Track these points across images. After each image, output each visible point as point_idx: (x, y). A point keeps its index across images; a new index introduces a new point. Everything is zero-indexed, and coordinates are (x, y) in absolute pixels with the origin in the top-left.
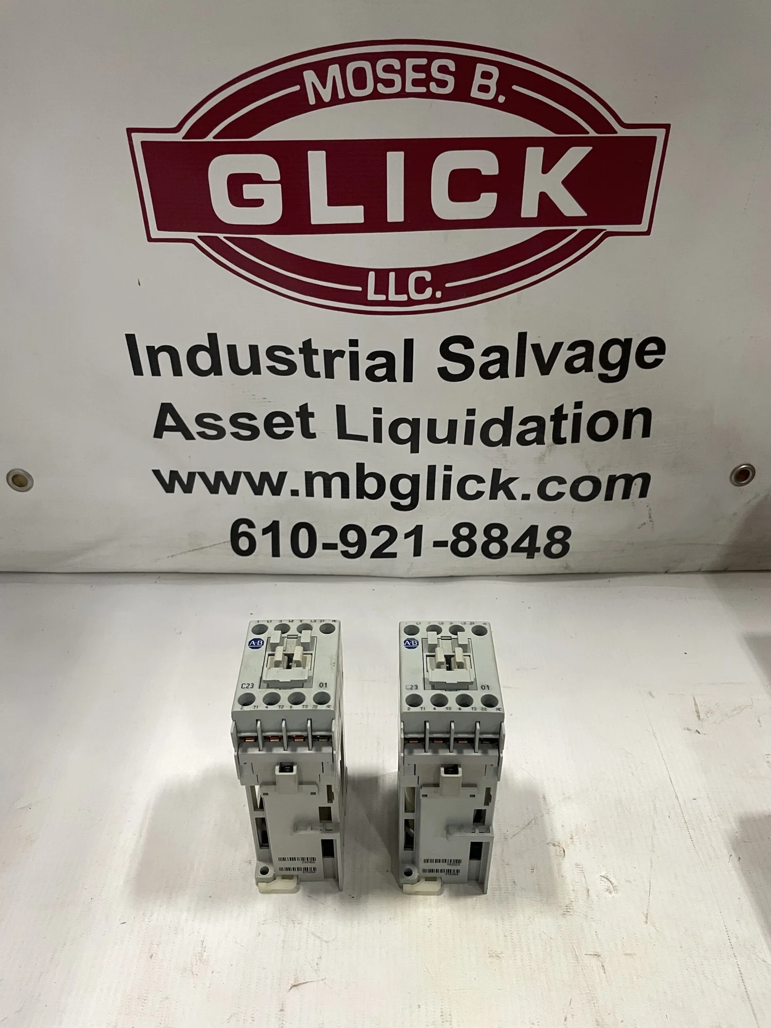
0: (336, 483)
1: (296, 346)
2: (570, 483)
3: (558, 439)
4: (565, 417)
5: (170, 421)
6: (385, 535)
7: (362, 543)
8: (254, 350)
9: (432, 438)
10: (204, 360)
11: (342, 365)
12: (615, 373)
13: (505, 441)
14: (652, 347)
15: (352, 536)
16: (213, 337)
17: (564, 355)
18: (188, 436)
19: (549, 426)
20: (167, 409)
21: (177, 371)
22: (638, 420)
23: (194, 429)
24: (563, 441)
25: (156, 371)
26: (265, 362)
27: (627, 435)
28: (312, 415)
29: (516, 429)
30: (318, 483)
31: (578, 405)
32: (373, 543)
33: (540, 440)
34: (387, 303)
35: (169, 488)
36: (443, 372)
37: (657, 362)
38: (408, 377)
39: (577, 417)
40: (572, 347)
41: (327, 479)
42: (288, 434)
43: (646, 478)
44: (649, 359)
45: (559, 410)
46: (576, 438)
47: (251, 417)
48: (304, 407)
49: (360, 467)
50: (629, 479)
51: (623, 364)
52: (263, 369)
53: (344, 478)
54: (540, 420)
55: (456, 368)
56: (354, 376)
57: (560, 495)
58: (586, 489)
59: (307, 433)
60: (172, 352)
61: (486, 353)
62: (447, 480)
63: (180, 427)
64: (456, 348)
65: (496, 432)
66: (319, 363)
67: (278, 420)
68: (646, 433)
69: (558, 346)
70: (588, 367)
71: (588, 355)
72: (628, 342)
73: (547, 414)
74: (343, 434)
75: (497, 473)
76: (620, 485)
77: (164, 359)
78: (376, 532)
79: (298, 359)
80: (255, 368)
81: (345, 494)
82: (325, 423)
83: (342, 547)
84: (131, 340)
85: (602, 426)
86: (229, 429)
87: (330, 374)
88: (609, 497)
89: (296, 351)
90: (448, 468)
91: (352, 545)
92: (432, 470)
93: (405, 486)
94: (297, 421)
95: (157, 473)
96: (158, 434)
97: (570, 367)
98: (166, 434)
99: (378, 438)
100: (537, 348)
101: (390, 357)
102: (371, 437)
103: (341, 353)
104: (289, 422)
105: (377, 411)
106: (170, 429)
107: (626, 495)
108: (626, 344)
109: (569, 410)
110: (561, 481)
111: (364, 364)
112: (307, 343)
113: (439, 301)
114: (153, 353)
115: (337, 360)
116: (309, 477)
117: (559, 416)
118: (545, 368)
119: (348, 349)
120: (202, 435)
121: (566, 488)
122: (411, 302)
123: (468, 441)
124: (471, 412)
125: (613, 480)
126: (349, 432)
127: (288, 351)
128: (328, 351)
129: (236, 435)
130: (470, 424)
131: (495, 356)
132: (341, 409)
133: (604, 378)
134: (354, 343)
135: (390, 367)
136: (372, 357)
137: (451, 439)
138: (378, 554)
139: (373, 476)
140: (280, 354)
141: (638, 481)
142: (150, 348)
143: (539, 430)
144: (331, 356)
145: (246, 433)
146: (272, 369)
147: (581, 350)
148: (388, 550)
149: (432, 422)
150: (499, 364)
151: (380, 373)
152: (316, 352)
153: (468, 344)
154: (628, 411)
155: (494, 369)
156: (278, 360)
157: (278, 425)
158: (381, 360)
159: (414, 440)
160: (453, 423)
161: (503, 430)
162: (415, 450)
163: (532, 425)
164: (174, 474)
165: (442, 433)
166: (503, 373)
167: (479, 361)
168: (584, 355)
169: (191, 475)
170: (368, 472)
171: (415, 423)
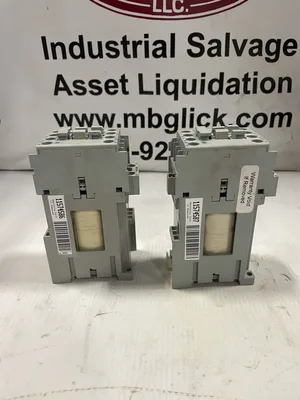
0: (139, 119)
1: (119, 40)
2: (252, 117)
3: (246, 92)
4: (249, 80)
5: (61, 85)
6: (162, 147)
7: (150, 151)
8: (100, 44)
9: (185, 92)
10: (77, 50)
11: (141, 49)
12: (273, 57)
13: (220, 91)
14: (291, 44)
15: (146, 148)
16: (81, 37)
17: (248, 46)
18: (70, 93)
19: (242, 84)
20: (60, 78)
21: (65, 57)
22: (285, 83)
23: (72, 89)
24: (249, 92)
25: (55, 57)
26: (105, 51)
27: (280, 91)
28: (127, 81)
29: (226, 85)
30: (130, 119)
31: (256, 73)
32: (156, 151)
33: (237, 92)
34: (162, 14)
35: (61, 125)
36: (189, 52)
37: (294, 53)
38: (173, 55)
39: (255, 80)
40: (252, 42)
41: (134, 117)
42: (116, 92)
43: (290, 115)
44: (290, 51)
45: (247, 75)
46: (255, 92)
47: (99, 82)
48: (123, 76)
49: (150, 110)
50: (281, 116)
51: (277, 52)
52: (104, 55)
53: (142, 116)
54: (236, 80)
55: (196, 50)
56: (147, 56)
57: (247, 124)
58: (260, 121)
59: (125, 92)
60: (62, 45)
61: (210, 43)
62: (192, 116)
63: (66, 88)
64: (196, 39)
65: (216, 87)
66: (130, 48)
67: (111, 84)
68: (289, 90)
69: (245, 41)
70: (260, 53)
71: (260, 47)
72: (279, 41)
73: (241, 78)
74: (142, 92)
75: (216, 111)
76: (277, 118)
77: (58, 49)
78: (157, 145)
79: (120, 48)
80: (100, 55)
81: (143, 126)
82: (132, 85)
83: (141, 154)
84: (44, 39)
85: (268, 85)
86: (89, 89)
87: (135, 56)
88: (272, 126)
89: (119, 43)
90: (192, 109)
91: (146, 153)
92: (184, 110)
93: (171, 121)
94: (120, 84)
95: (56, 115)
96: (56, 93)
97: (251, 52)
98: (59, 92)
100: (235, 41)
101: (163, 43)
102: (155, 92)
103: (140, 42)
104: (116, 86)
105: (158, 75)
106: (61, 89)
107: (280, 125)
108: (278, 42)
109: (251, 76)
110: (248, 116)
111: (152, 48)
112: (125, 38)
113: (187, 14)
114: (54, 46)
115: (139, 46)
116: (126, 117)
117: (246, 79)
118: (239, 53)
119: (144, 40)
120: (76, 92)
121: (250, 120)
122: (174, 14)
123: (202, 92)
124: (203, 75)
125: (273, 115)
126: (145, 89)
127: (116, 44)
128: (134, 42)
129: (92, 92)
130: (203, 82)
131: (215, 44)
132: (140, 76)
133: (268, 60)
134: (146, 36)
135: (164, 49)
136: (155, 43)
137: (194, 91)
138: (159, 157)
139: (156, 115)
140: (112, 45)
141: (286, 118)
142: (52, 44)
143: (236, 86)
144: (136, 44)
145: (96, 91)
146: (108, 55)
147: (256, 44)
148: (163, 156)
149: (184, 82)
150: (216, 49)
151: (159, 53)
152: (128, 43)
153: (202, 37)
154: (280, 79)
155: (214, 52)
156: (111, 49)
157: (111, 87)
158: (160, 45)
159: (176, 92)
160: (194, 81)
161: (219, 85)
162: (176, 98)
163: (233, 83)
164: (63, 116)
165: (189, 88)
166: (219, 54)
167: (207, 47)
168: (258, 47)
169: (71, 116)
170: (153, 113)
171: (176, 82)
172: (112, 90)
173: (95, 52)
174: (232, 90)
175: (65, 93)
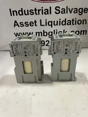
0: (40, 34)
1: (34, 9)
2: (75, 32)
3: (73, 24)
4: (74, 20)
5: (16, 24)
6: (48, 42)
7: (44, 43)
8: (28, 10)
10: (21, 13)
11: (41, 12)
12: (81, 14)
13: (65, 24)
14: (86, 9)
15: (43, 42)
16: (22, 9)
17: (73, 10)
18: (19, 26)
19: (72, 22)
20: (16, 22)
21: (17, 15)
22: (85, 21)
23: (20, 25)
24: (74, 24)
25: (14, 15)
26: (29, 13)
27: (83, 24)
28: (36, 22)
29: (67, 22)
30: (38, 34)
31: (76, 19)
32: (46, 43)
33: (70, 24)
35: (16, 36)
36: (56, 12)
37: (87, 12)
38: (50, 14)
39: (76, 21)
41: (39, 33)
42: (33, 25)
43: (86, 31)
44: (86, 11)
45: (73, 19)
46: (76, 24)
47: (28, 23)
48: (35, 20)
49: (44, 31)
50: (84, 31)
51: (82, 12)
52: (29, 14)
53: (41, 33)
55: (58, 12)
56: (42, 14)
58: (77, 33)
59: (36, 25)
60: (16, 11)
61: (62, 9)
62: (57, 32)
63: (18, 25)
64: (57, 8)
65: (64, 23)
66: (37, 12)
67: (32, 23)
68: (86, 23)
69: (72, 9)
70: (77, 12)
71: (77, 10)
72: (83, 8)
73: (71, 20)
74: (41, 25)
75: (64, 30)
76: (82, 32)
77: (15, 13)
78: (46, 41)
79: (34, 12)
80: (28, 14)
81: (42, 36)
82: (38, 23)
84: (10, 9)
85: (79, 22)
86: (25, 25)
87: (39, 14)
88: (81, 34)
89: (34, 10)
90: (57, 30)
92: (54, 30)
93: (50, 34)
94: (34, 23)
95: (15, 33)
96: (14, 26)
97: (74, 12)
99: (46, 25)
100: (69, 9)
102: (45, 25)
103: (40, 10)
104: (33, 24)
105: (46, 20)
106: (16, 25)
107: (83, 34)
108: (82, 9)
110: (74, 32)
111: (44, 11)
112: (35, 8)
114: (13, 12)
115: (40, 11)
116: (36, 33)
117: (73, 20)
118: (71, 12)
119: (41, 9)
120: (21, 26)
123: (60, 25)
124: (60, 19)
125: (81, 31)
126: (42, 24)
127: (33, 10)
128: (38, 10)
129: (25, 26)
130: (60, 21)
131: (63, 10)
132: (41, 20)
133: (79, 14)
134: (42, 8)
135: (48, 12)
136: (45, 10)
137: (57, 25)
138: (47, 45)
139: (46, 32)
140: (31, 11)
141: (85, 32)
142: (13, 11)
143: (70, 23)
144: (39, 10)
145: (27, 25)
146: (30, 14)
147: (76, 10)
149: (54, 22)
150: (64, 11)
151: (46, 13)
152: (37, 10)
153: (59, 8)
154: (83, 20)
155: (63, 12)
157: (31, 24)
158: (46, 11)
159: (52, 25)
160: (57, 21)
161: (65, 22)
162: (52, 27)
163: (69, 22)
164: (17, 33)
165: (56, 24)
166: (64, 13)
167: (61, 11)
168: (76, 11)
169: (19, 33)
170: (45, 32)
171: (52, 22)
172: (32, 25)
173: (26, 13)
174: (69, 24)
175: (17, 26)
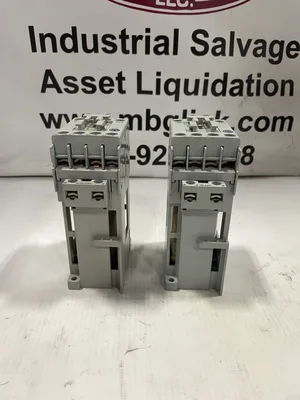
0: (135, 121)
1: (117, 34)
2: (254, 120)
3: (250, 94)
4: (253, 81)
5: (50, 82)
6: (160, 151)
7: (148, 155)
8: (95, 37)
9: (186, 92)
10: (69, 43)
11: (141, 44)
12: (276, 59)
13: (223, 93)
14: (294, 46)
15: (143, 152)
16: (74, 29)
17: (253, 46)
18: (59, 91)
19: (245, 85)
20: (49, 73)
21: (55, 50)
22: (288, 86)
23: (62, 86)
24: (252, 95)
25: (43, 50)
26: (101, 45)
27: (282, 94)
28: (124, 79)
29: (229, 86)
31: (259, 75)
32: (154, 155)
33: (240, 93)
35: (48, 125)
36: (193, 50)
37: (296, 55)
38: (175, 53)
39: (259, 82)
40: (256, 43)
41: (131, 118)
42: (111, 91)
43: (291, 119)
44: (292, 53)
45: (250, 76)
46: (258, 94)
47: (93, 79)
48: (120, 74)
49: (148, 111)
50: (283, 119)
51: (280, 54)
52: (100, 50)
53: (139, 118)
54: (240, 81)
55: (200, 48)
56: (147, 52)
57: (249, 128)
58: (262, 124)
59: (122, 91)
60: (52, 37)
61: (215, 41)
63: (55, 85)
64: (200, 36)
65: (219, 88)
66: (129, 43)
67: (107, 82)
68: (291, 94)
69: (249, 41)
70: (263, 54)
71: (264, 48)
72: (283, 42)
73: (244, 79)
74: (140, 91)
75: (218, 113)
76: (279, 122)
77: (48, 41)
78: (156, 149)
79: (118, 42)
80: (95, 49)
81: (140, 128)
82: (130, 84)
83: (138, 158)
84: (31, 29)
85: (271, 88)
86: (81, 86)
87: (135, 52)
88: (273, 130)
89: (117, 37)
90: (193, 111)
91: (143, 157)
92: (185, 112)
94: (116, 83)
95: (42, 115)
96: (43, 91)
97: (255, 54)
98: (48, 90)
99: (158, 92)
100: (239, 41)
101: (166, 39)
102: (154, 92)
103: (141, 37)
104: (112, 84)
105: (159, 73)
106: (50, 86)
107: (281, 129)
108: (281, 44)
109: (255, 78)
110: (250, 119)
111: (153, 44)
112: (124, 32)
113: (192, 9)
114: (42, 37)
115: (139, 41)
117: (250, 80)
118: (243, 53)
119: (145, 34)
120: (66, 90)
121: (252, 124)
122: (177, 8)
123: (205, 93)
124: (207, 75)
125: (275, 119)
126: (143, 89)
127: (113, 37)
128: (133, 37)
129: (84, 91)
130: (206, 82)
131: (219, 43)
132: (139, 74)
133: (271, 61)
134: (148, 30)
135: (166, 46)
136: (157, 39)
137: (196, 92)
138: (156, 162)
139: (154, 116)
140: (109, 39)
141: (287, 121)
142: (41, 35)
143: (240, 88)
144: (135, 39)
145: (90, 89)
146: (104, 50)
147: (260, 45)
148: (161, 160)
149: (187, 81)
150: (221, 48)
151: (161, 49)
152: (128, 37)
153: (206, 35)
154: (283, 81)
155: (218, 50)
156: (108, 44)
157: (107, 85)
158: (162, 41)
159: (177, 93)
160: (197, 82)
161: (223, 87)
162: (177, 99)
163: (237, 84)
164: (51, 116)
165: (191, 88)
166: (223, 53)
167: (211, 45)
168: (262, 48)
169: (60, 116)
170: (151, 114)
171: (177, 82)
172: (107, 89)
173: (90, 46)
174: (236, 91)
175: (53, 90)
